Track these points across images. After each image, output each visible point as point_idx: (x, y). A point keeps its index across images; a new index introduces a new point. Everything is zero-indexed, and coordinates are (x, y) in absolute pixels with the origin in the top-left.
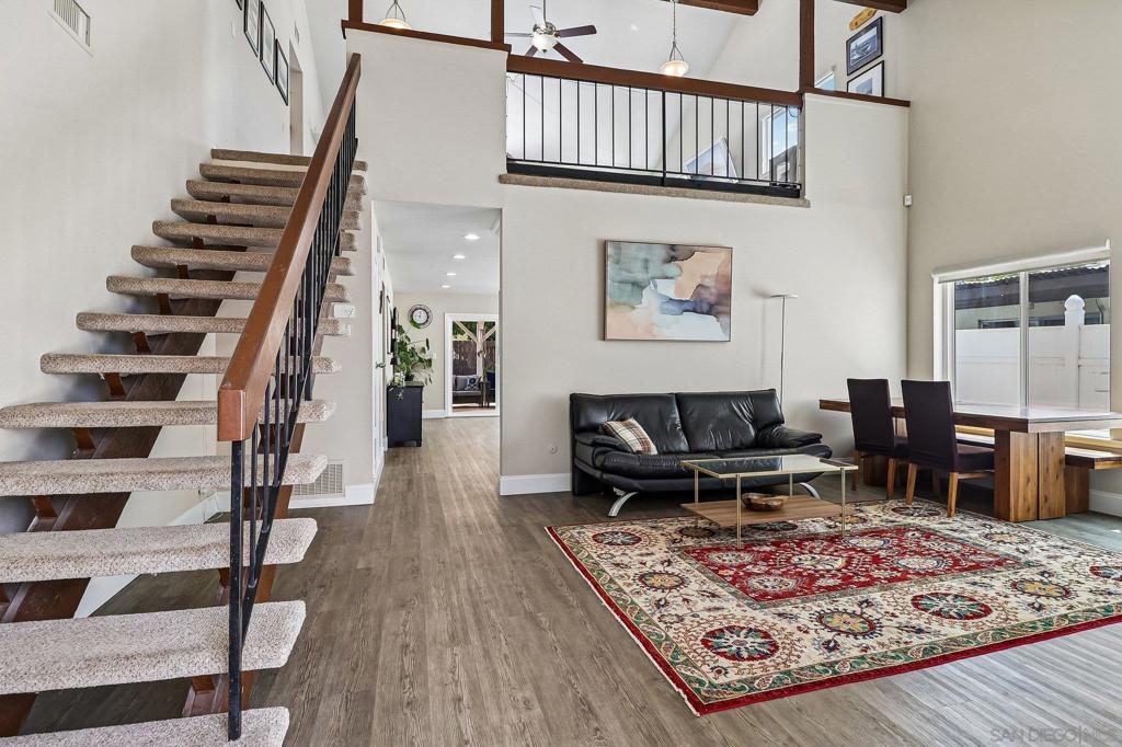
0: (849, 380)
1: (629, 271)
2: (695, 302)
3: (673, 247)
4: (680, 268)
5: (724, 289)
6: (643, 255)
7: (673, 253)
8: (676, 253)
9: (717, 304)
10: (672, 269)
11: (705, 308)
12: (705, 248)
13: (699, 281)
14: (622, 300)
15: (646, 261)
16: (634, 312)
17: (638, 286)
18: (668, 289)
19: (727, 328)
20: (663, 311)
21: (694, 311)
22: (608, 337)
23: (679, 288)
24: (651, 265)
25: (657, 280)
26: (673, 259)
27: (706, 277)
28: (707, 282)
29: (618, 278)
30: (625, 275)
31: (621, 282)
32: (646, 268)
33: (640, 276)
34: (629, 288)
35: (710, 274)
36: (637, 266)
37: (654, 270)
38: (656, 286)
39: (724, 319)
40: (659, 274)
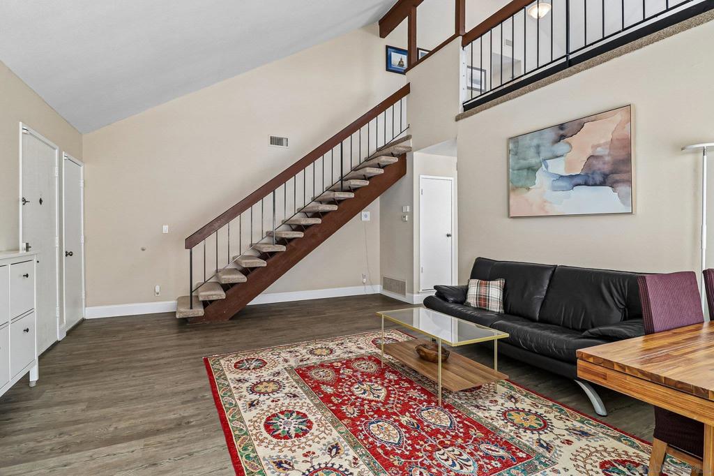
1: (524, 159)
2: (587, 175)
3: (561, 126)
4: (570, 144)
5: (621, 154)
6: (535, 142)
7: (562, 132)
8: (564, 132)
9: (614, 172)
10: (561, 147)
11: (599, 178)
12: (593, 117)
13: (589, 152)
14: (520, 184)
15: (538, 146)
16: (530, 192)
17: (532, 170)
18: (558, 167)
19: (630, 199)
20: (555, 189)
21: (586, 184)
22: (511, 215)
23: (569, 165)
24: (542, 148)
25: (548, 161)
26: (562, 137)
27: (599, 146)
28: (599, 151)
29: (516, 167)
30: (523, 163)
31: (519, 170)
32: (538, 153)
33: (533, 161)
34: (525, 173)
35: (602, 141)
36: (532, 152)
37: (544, 154)
38: (547, 167)
39: (623, 188)
40: (549, 155)
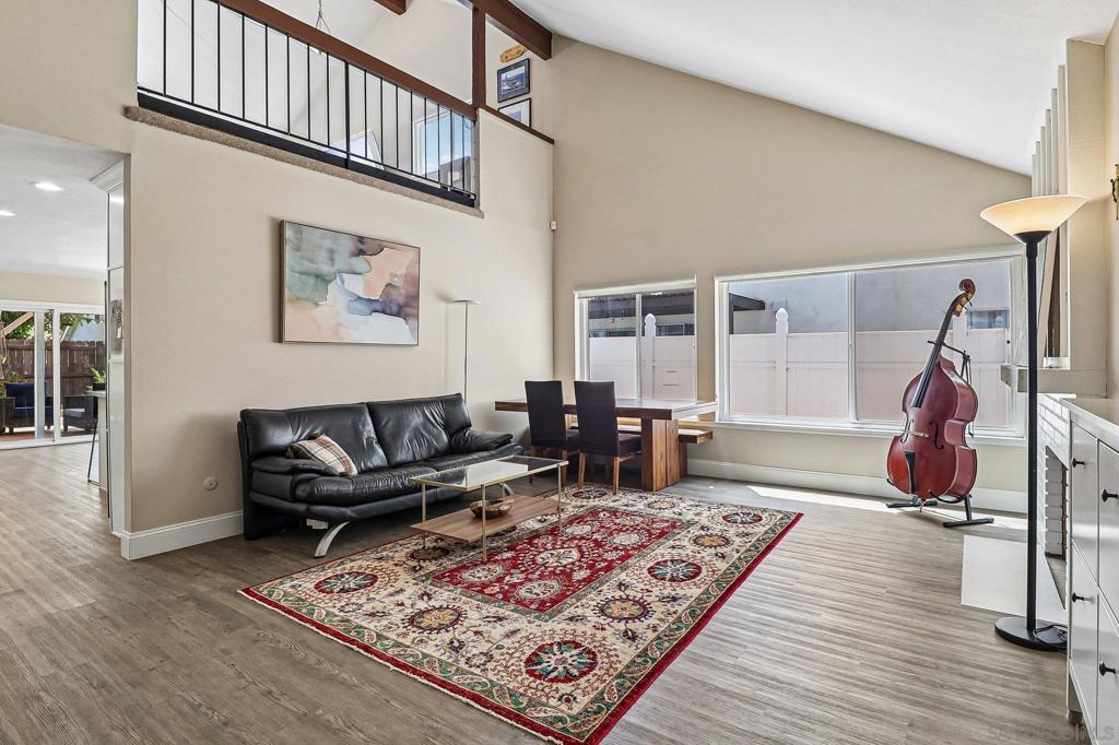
0: (526, 383)
1: (312, 261)
2: (384, 302)
3: (361, 239)
4: (369, 263)
5: (412, 290)
6: (328, 244)
7: (361, 246)
8: (364, 247)
9: (407, 305)
10: (359, 263)
11: (395, 309)
12: (395, 245)
13: (388, 281)
14: (303, 296)
15: (332, 252)
16: (318, 309)
17: (323, 280)
18: (356, 285)
19: (416, 331)
20: (352, 311)
21: (384, 312)
22: (287, 337)
23: (368, 286)
24: (337, 256)
25: (344, 275)
26: (361, 252)
27: (396, 276)
28: (398, 282)
29: (298, 268)
30: (312, 267)
31: (302, 273)
32: (332, 260)
33: (326, 269)
34: (312, 280)
35: (399, 273)
36: (323, 256)
37: (340, 264)
38: (343, 282)
39: (412, 322)
40: (346, 267)
